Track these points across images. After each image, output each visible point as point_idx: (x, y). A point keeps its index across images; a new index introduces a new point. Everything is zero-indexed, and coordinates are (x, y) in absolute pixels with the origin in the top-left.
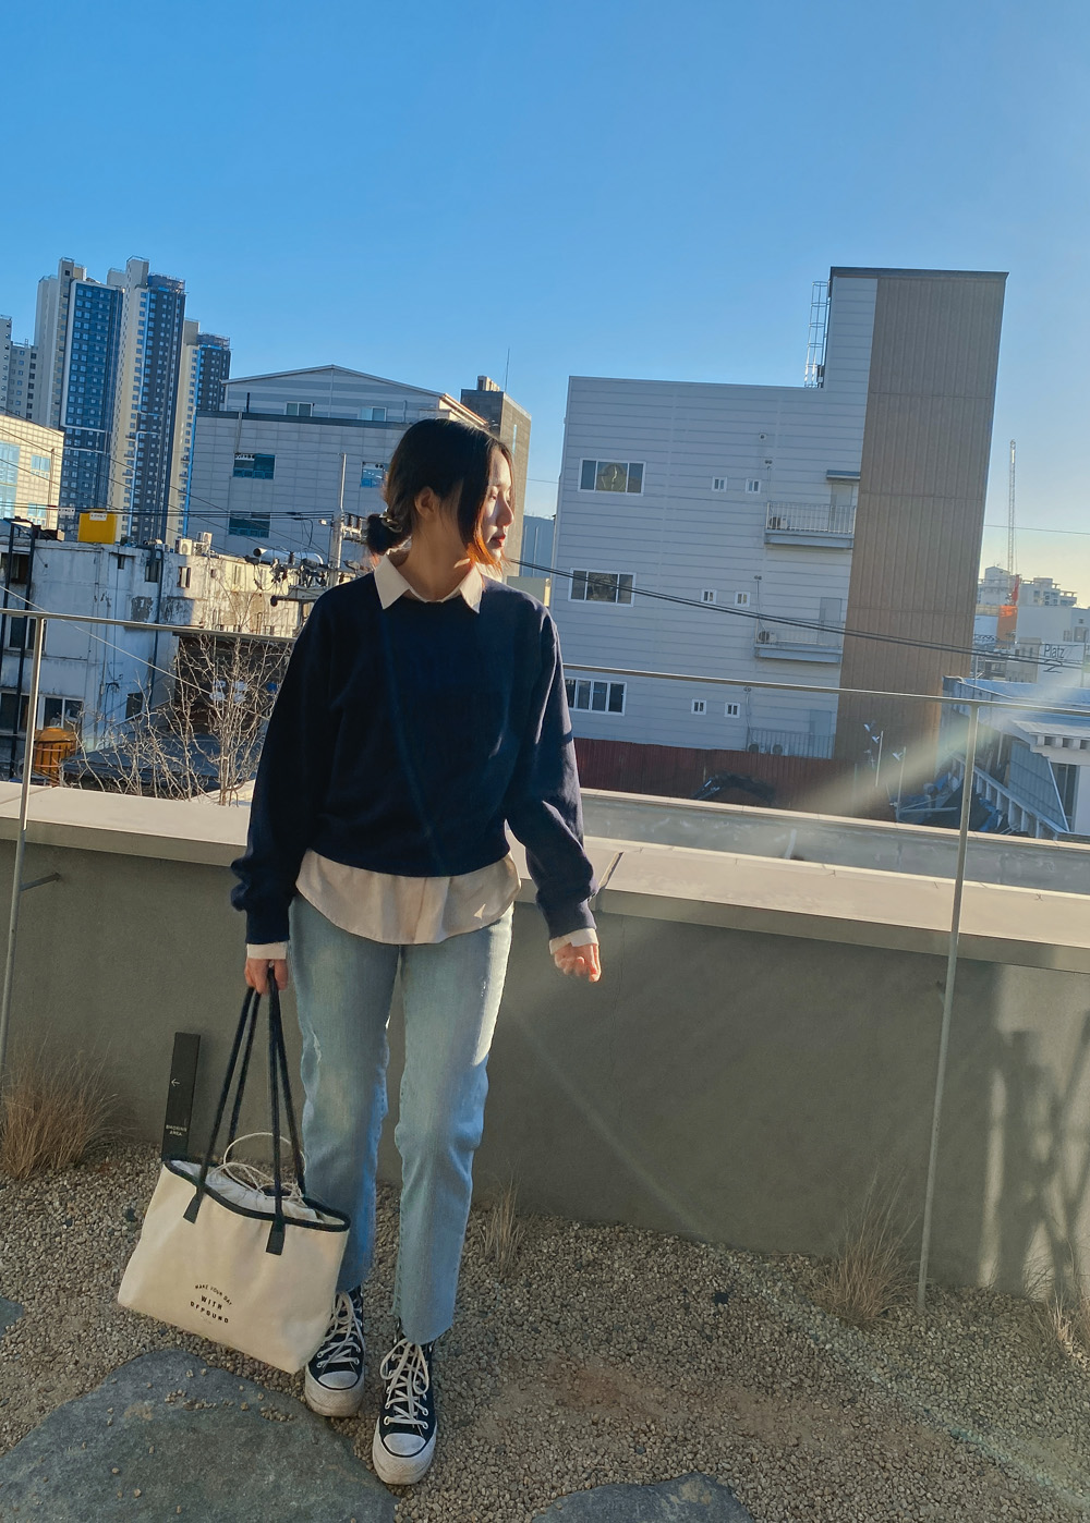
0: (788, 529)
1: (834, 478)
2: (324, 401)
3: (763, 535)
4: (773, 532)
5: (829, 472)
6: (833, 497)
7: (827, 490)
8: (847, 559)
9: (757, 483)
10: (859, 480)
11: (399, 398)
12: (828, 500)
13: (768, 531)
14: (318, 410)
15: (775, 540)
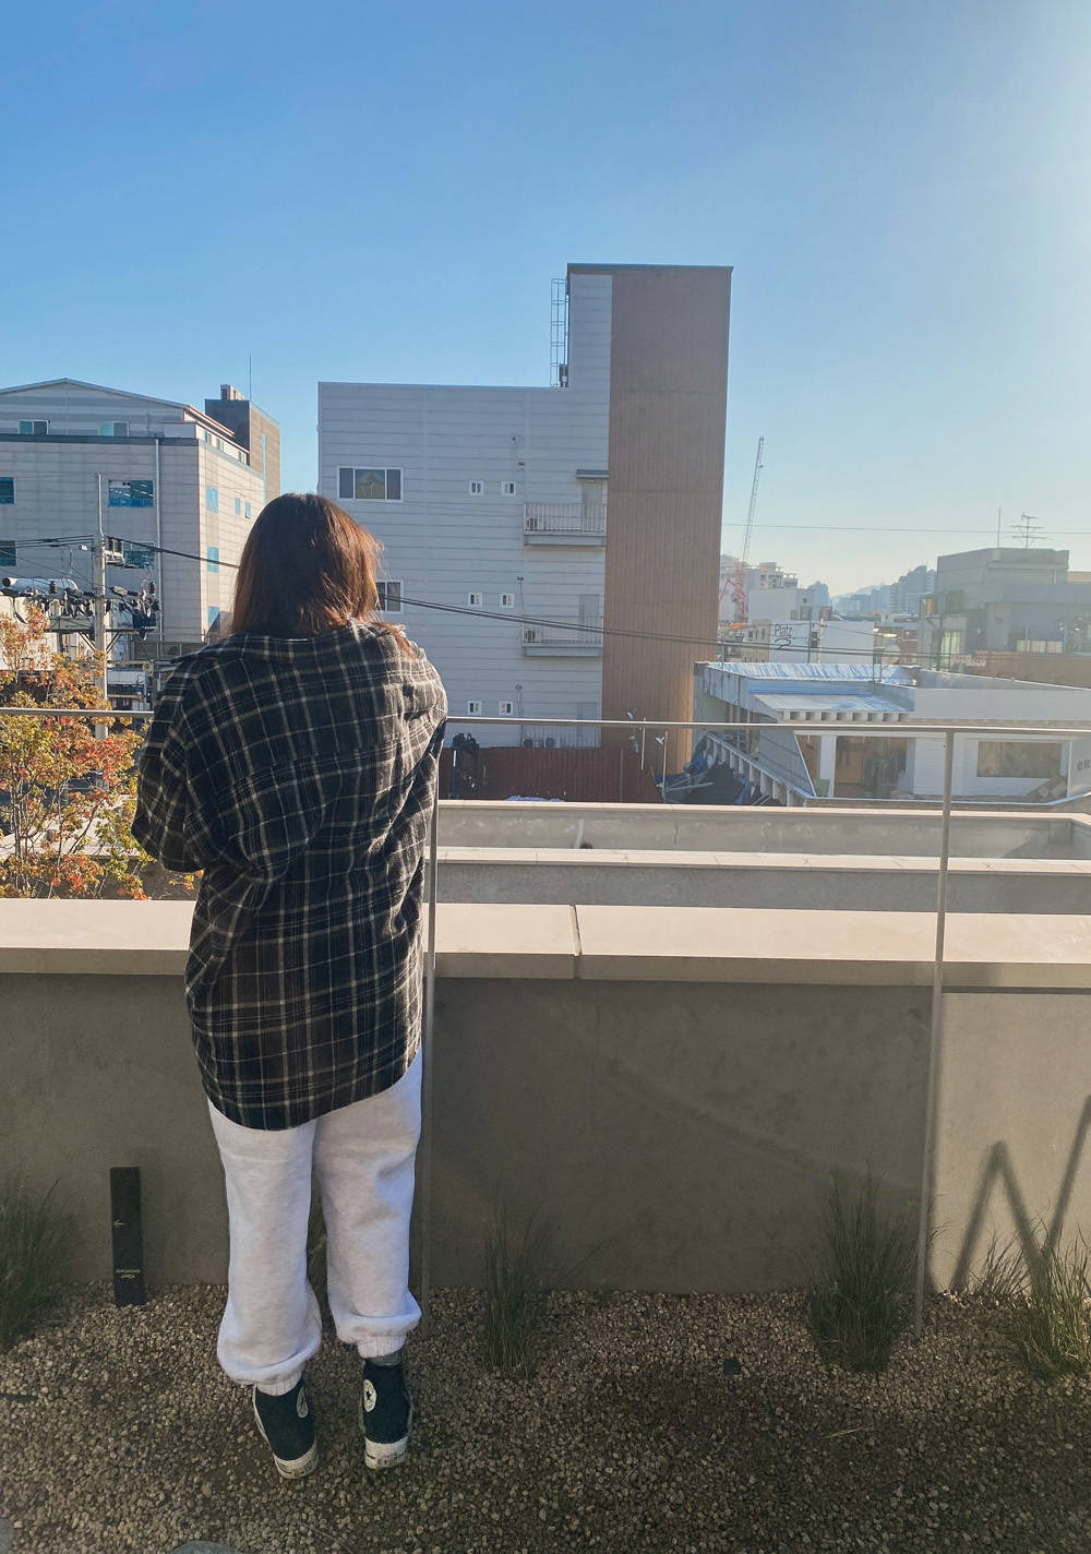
0: (545, 530)
1: (585, 477)
2: (61, 418)
3: (522, 537)
4: (532, 533)
5: (579, 472)
6: (585, 498)
7: (579, 490)
8: (602, 557)
9: (512, 486)
10: (606, 479)
11: (142, 412)
12: (579, 499)
13: (526, 533)
14: (54, 427)
15: (533, 541)
